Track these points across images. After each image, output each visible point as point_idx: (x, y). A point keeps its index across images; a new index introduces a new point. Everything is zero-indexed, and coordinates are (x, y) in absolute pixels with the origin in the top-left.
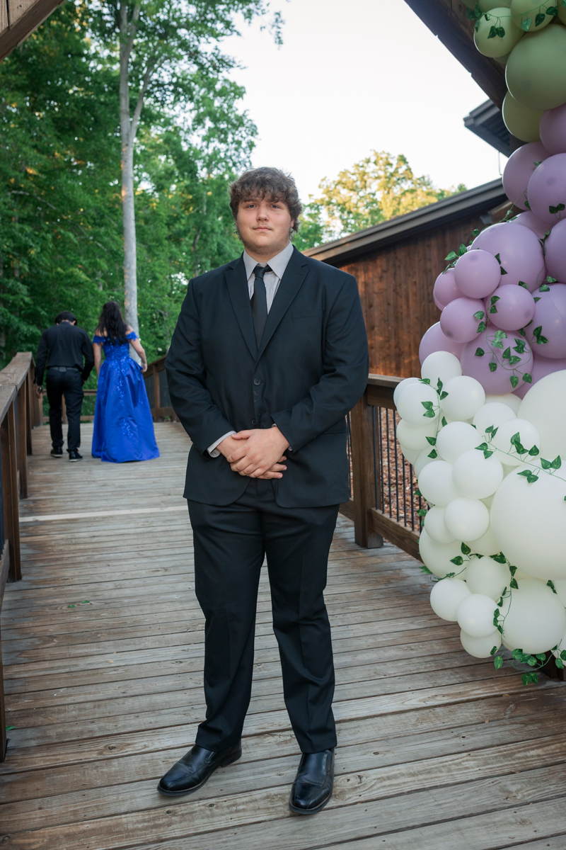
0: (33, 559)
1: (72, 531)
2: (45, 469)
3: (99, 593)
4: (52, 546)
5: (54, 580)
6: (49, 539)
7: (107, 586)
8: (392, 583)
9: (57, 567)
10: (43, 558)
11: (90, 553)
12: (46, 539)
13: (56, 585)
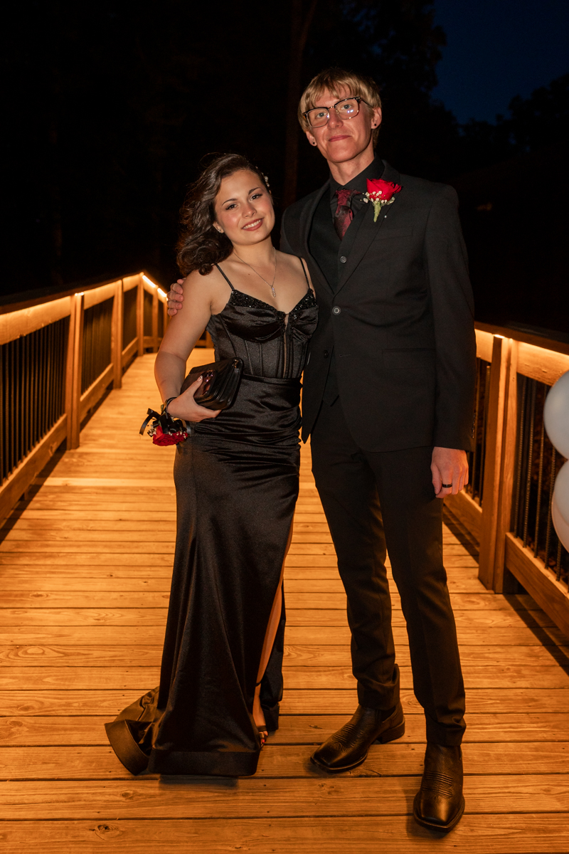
0: (21, 550)
1: (98, 508)
2: (122, 409)
3: (66, 631)
4: (59, 530)
5: (22, 595)
6: (63, 517)
7: (86, 618)
8: (524, 676)
9: (44, 569)
10: (35, 550)
11: (99, 550)
12: (59, 517)
13: (19, 605)
